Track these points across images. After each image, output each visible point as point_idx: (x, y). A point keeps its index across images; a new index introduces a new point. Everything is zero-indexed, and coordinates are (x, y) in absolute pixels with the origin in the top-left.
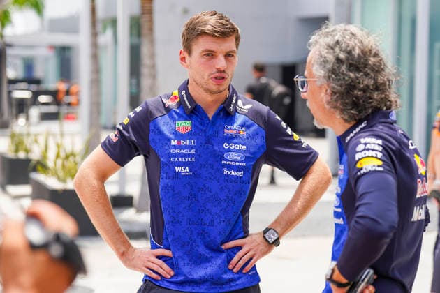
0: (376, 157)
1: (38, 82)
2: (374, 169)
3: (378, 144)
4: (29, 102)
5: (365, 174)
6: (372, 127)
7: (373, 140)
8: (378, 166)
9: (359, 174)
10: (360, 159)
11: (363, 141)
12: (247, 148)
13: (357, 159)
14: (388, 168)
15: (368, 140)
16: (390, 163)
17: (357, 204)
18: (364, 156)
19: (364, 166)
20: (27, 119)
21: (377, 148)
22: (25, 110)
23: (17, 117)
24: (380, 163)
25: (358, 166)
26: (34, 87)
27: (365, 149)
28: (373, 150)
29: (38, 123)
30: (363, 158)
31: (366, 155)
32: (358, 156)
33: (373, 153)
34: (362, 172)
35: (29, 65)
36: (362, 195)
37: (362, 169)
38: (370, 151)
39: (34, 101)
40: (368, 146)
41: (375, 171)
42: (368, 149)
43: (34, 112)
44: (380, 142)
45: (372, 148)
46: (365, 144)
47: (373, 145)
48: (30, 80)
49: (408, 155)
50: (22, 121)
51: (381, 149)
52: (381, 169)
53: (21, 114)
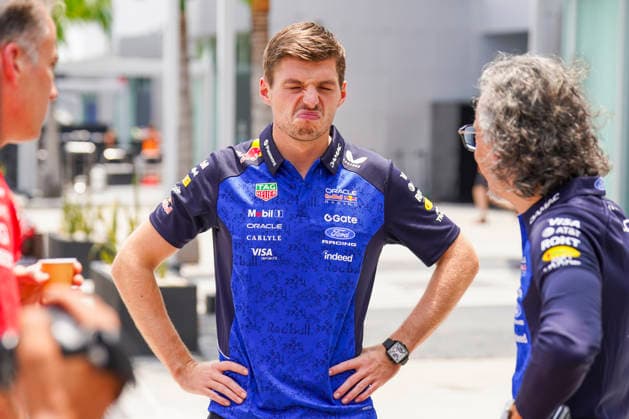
0: (572, 246)
1: (103, 129)
2: (567, 262)
3: (575, 228)
4: (90, 159)
5: (553, 270)
6: (566, 202)
7: (567, 221)
8: (574, 259)
9: (545, 270)
10: (547, 249)
11: (552, 222)
12: (359, 220)
13: (543, 248)
14: (589, 262)
15: (559, 221)
16: (593, 254)
17: (542, 315)
18: (553, 244)
19: (553, 259)
20: (88, 183)
21: (572, 232)
22: (85, 169)
23: (73, 181)
24: (577, 254)
25: (545, 258)
26: (98, 137)
27: (555, 235)
28: (566, 235)
29: (104, 189)
30: (551, 247)
31: (557, 243)
32: (545, 245)
33: (567, 240)
34: (550, 267)
35: (90, 105)
36: (549, 301)
37: (549, 263)
38: (563, 237)
39: (98, 158)
40: (560, 230)
41: (570, 266)
42: (559, 235)
43: (98, 173)
44: (577, 223)
45: (566, 232)
46: (556, 227)
47: (566, 228)
48: (93, 127)
49: (621, 241)
50: (80, 185)
51: (578, 233)
52: (578, 263)
53: (80, 176)
